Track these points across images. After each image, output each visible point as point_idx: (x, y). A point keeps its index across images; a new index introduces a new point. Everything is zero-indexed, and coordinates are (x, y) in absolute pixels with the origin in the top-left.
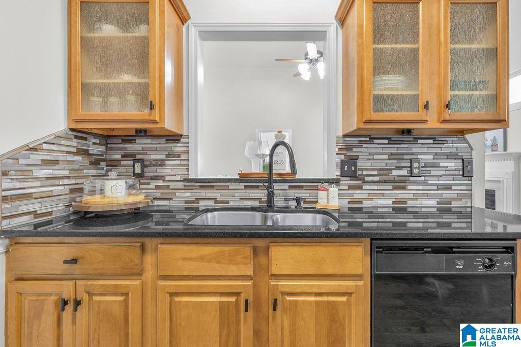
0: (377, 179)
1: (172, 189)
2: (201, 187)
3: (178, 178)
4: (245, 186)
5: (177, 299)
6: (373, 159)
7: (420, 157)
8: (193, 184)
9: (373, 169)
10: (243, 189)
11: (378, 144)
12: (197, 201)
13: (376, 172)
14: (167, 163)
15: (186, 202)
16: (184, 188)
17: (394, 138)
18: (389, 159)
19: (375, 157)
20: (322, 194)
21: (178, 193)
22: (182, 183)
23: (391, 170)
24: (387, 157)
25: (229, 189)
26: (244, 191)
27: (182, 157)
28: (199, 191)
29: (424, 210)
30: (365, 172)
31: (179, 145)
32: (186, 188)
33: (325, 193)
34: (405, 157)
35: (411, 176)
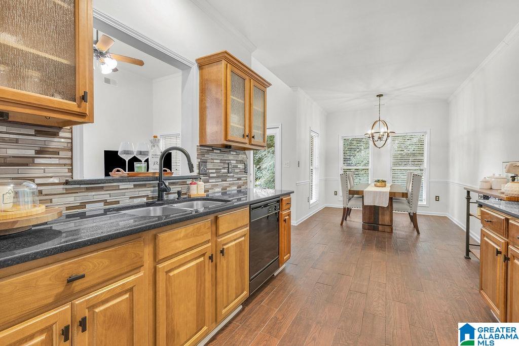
0: (215, 175)
1: (46, 195)
2: (88, 189)
3: (56, 181)
4: (134, 185)
5: (171, 274)
6: (214, 163)
7: (231, 162)
8: (78, 186)
9: (213, 169)
10: (133, 188)
11: (216, 153)
12: (83, 205)
13: (214, 171)
14: (37, 161)
15: (68, 209)
16: (65, 192)
17: (223, 149)
18: (220, 163)
19: (215, 161)
20: (193, 187)
21: (55, 200)
22: (62, 186)
23: (220, 169)
24: (219, 161)
25: (119, 189)
26: (133, 190)
27: (62, 154)
28: (86, 194)
29: (233, 192)
30: (210, 171)
31: (56, 139)
32: (68, 192)
33: (195, 186)
34: (227, 162)
35: (228, 173)
